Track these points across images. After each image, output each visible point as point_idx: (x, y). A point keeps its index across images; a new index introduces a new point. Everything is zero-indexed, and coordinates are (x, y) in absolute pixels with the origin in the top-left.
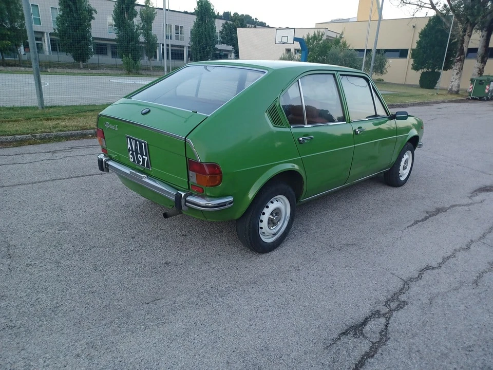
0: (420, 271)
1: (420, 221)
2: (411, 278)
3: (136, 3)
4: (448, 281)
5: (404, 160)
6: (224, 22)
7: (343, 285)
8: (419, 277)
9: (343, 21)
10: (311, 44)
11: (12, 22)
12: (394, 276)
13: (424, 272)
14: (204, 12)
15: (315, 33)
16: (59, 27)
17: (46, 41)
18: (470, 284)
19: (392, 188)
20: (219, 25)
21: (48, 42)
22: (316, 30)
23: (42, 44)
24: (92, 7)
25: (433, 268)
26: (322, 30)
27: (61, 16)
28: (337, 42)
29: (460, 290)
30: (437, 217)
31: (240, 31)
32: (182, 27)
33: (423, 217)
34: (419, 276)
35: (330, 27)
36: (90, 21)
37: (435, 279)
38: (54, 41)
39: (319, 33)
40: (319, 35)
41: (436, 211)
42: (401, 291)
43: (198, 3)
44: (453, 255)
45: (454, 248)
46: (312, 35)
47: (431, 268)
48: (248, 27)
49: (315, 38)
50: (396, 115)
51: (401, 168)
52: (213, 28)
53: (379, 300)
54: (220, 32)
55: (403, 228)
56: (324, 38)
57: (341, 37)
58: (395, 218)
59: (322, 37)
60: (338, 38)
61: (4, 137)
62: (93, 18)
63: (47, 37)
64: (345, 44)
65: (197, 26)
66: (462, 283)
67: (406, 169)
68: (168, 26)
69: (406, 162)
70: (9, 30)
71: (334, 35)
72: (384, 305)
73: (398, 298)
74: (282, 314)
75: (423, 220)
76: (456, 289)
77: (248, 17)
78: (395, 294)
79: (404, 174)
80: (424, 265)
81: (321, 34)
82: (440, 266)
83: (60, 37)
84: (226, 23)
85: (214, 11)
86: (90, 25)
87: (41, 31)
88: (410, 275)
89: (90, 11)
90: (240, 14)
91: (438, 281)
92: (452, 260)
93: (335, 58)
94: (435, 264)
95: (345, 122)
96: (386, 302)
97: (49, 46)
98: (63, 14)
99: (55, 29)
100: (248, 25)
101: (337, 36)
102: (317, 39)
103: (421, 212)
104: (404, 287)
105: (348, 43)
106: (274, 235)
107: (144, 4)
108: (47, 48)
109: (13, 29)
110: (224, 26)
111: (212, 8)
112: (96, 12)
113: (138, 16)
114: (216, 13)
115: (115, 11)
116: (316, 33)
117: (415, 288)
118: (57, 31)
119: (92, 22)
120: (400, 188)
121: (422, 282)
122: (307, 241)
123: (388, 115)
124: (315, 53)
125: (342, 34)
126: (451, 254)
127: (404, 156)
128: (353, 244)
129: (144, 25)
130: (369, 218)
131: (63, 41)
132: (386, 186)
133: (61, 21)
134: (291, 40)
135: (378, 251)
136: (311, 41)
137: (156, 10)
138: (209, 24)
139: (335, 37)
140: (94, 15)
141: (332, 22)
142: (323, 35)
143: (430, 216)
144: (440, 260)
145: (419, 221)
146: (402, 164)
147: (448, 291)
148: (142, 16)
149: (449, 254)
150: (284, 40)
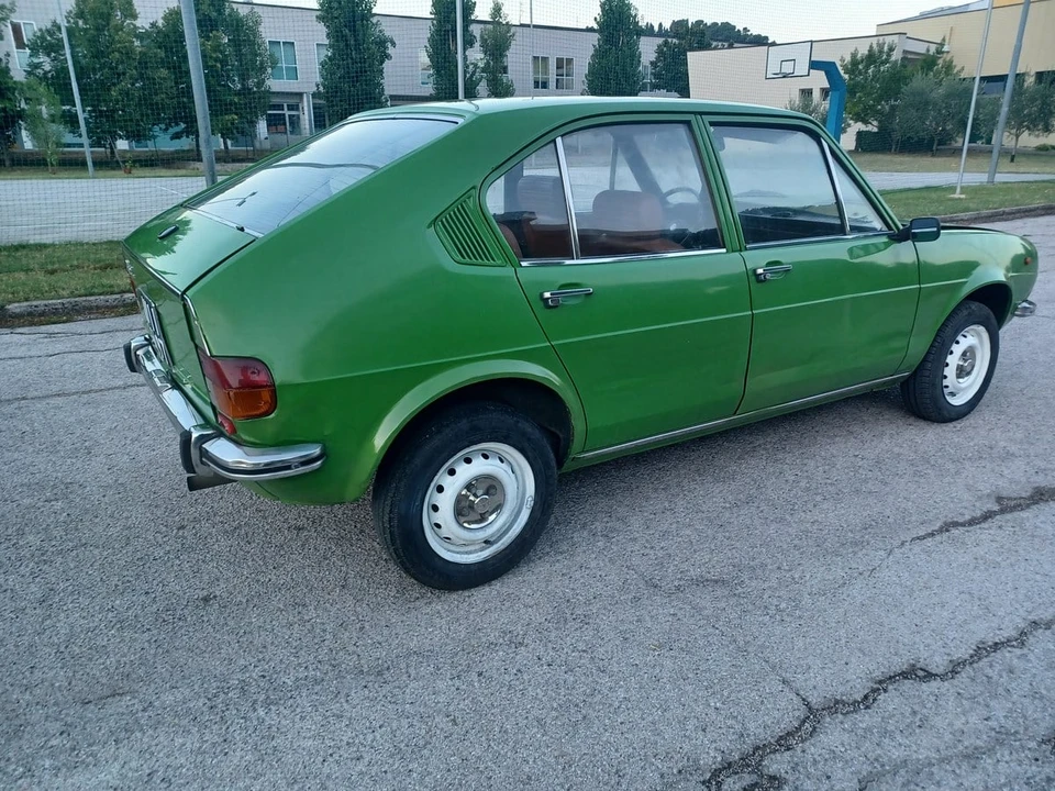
0: (880, 682)
1: (963, 525)
2: (837, 702)
3: (473, 18)
4: (958, 724)
5: (958, 349)
6: (660, 41)
7: (616, 704)
8: (867, 701)
9: (948, 12)
10: (860, 74)
11: (243, 78)
12: (787, 690)
13: (890, 687)
14: (617, 24)
15: (871, 47)
16: (325, 79)
17: (306, 108)
18: (1033, 744)
19: (922, 424)
20: (648, 50)
21: (309, 110)
22: (875, 41)
23: (298, 117)
24: (387, 34)
25: (929, 676)
26: (888, 39)
27: (330, 58)
28: (928, 62)
29: (988, 762)
30: (1024, 514)
31: (694, 58)
32: (570, 61)
33: (978, 514)
34: (866, 697)
35: (911, 30)
36: (382, 62)
37: (914, 713)
38: (320, 108)
39: (881, 46)
40: (881, 52)
41: (1031, 497)
42: (784, 742)
43: (603, 6)
44: (1021, 639)
45: (1032, 617)
46: (863, 51)
47: (921, 673)
48: (716, 48)
49: (871, 58)
50: (911, 228)
51: (950, 372)
52: (634, 57)
53: (696, 761)
54: (652, 63)
55: (897, 543)
56: (896, 56)
57: (939, 52)
58: (888, 512)
59: (889, 55)
60: (931, 53)
61: (102, 297)
62: (388, 57)
63: (308, 101)
64: (949, 66)
65: (600, 54)
66: (1001, 738)
67: (969, 374)
68: (540, 62)
69: (969, 354)
70: (238, 93)
71: (921, 48)
72: (703, 783)
73: (759, 764)
74: (389, 776)
75: (972, 522)
76: (972, 757)
77: (727, 27)
78: (758, 748)
79: (961, 389)
80: (900, 664)
81: (886, 49)
82: (954, 669)
83: (327, 99)
84: (666, 43)
85: (639, 18)
86: (382, 71)
87: (297, 91)
88: (839, 691)
89: (382, 43)
90: (709, 22)
91: (924, 720)
92: (1008, 656)
93: (920, 103)
94: (938, 663)
95: (724, 250)
96: (716, 773)
97: (310, 120)
98: (334, 54)
99: (317, 85)
100: (714, 44)
101: (928, 50)
102: (875, 62)
103: (980, 498)
104: (798, 729)
105: (958, 63)
106: (487, 542)
107: (487, 18)
108: (307, 122)
109: (245, 91)
110: (660, 51)
111: (633, 13)
112: (394, 44)
113: (477, 45)
114: (642, 24)
115: (432, 40)
116: (875, 46)
117: (833, 735)
118: (321, 89)
119: (387, 63)
120: (951, 425)
121: (865, 719)
122: (593, 564)
123: (889, 228)
124: (870, 94)
125: (942, 45)
126: (1014, 634)
127: (960, 338)
128: (716, 582)
129: (488, 63)
130: (810, 506)
131: (333, 106)
132: (912, 420)
133: (328, 67)
134: (803, 68)
135: (783, 605)
136: (860, 67)
137: (513, 29)
138: (625, 49)
139: (924, 51)
140: (391, 51)
141: (924, 16)
142: (891, 49)
143: (1002, 511)
144: (963, 653)
145: (956, 524)
146: (953, 360)
147: (942, 760)
148: (484, 44)
149: (1009, 632)
150: (787, 68)
